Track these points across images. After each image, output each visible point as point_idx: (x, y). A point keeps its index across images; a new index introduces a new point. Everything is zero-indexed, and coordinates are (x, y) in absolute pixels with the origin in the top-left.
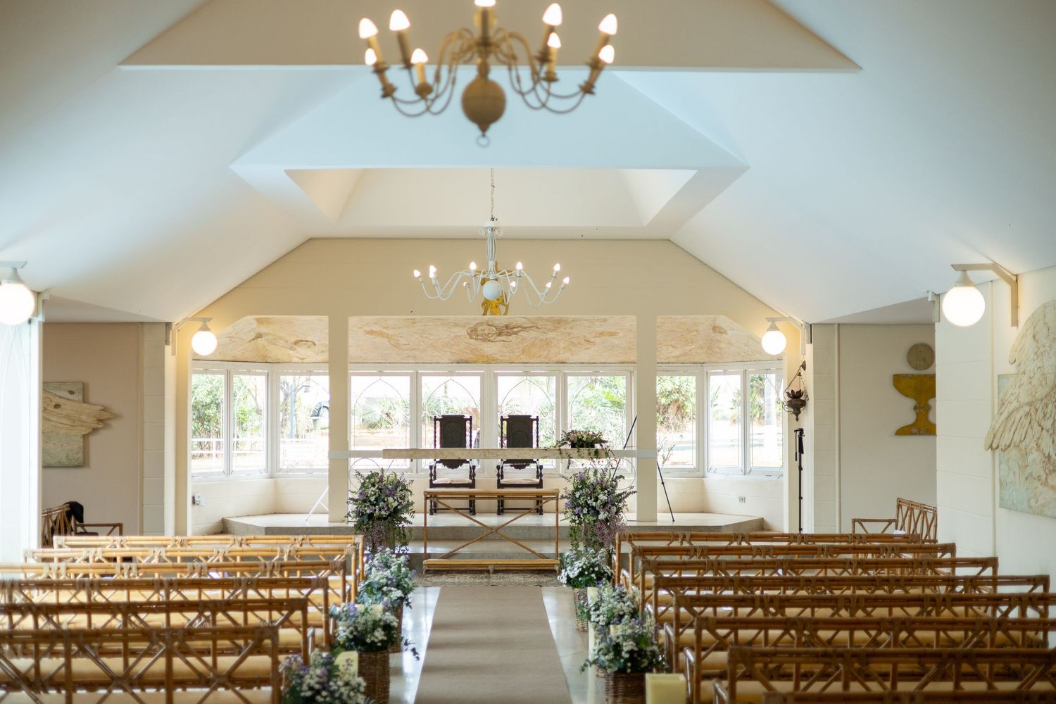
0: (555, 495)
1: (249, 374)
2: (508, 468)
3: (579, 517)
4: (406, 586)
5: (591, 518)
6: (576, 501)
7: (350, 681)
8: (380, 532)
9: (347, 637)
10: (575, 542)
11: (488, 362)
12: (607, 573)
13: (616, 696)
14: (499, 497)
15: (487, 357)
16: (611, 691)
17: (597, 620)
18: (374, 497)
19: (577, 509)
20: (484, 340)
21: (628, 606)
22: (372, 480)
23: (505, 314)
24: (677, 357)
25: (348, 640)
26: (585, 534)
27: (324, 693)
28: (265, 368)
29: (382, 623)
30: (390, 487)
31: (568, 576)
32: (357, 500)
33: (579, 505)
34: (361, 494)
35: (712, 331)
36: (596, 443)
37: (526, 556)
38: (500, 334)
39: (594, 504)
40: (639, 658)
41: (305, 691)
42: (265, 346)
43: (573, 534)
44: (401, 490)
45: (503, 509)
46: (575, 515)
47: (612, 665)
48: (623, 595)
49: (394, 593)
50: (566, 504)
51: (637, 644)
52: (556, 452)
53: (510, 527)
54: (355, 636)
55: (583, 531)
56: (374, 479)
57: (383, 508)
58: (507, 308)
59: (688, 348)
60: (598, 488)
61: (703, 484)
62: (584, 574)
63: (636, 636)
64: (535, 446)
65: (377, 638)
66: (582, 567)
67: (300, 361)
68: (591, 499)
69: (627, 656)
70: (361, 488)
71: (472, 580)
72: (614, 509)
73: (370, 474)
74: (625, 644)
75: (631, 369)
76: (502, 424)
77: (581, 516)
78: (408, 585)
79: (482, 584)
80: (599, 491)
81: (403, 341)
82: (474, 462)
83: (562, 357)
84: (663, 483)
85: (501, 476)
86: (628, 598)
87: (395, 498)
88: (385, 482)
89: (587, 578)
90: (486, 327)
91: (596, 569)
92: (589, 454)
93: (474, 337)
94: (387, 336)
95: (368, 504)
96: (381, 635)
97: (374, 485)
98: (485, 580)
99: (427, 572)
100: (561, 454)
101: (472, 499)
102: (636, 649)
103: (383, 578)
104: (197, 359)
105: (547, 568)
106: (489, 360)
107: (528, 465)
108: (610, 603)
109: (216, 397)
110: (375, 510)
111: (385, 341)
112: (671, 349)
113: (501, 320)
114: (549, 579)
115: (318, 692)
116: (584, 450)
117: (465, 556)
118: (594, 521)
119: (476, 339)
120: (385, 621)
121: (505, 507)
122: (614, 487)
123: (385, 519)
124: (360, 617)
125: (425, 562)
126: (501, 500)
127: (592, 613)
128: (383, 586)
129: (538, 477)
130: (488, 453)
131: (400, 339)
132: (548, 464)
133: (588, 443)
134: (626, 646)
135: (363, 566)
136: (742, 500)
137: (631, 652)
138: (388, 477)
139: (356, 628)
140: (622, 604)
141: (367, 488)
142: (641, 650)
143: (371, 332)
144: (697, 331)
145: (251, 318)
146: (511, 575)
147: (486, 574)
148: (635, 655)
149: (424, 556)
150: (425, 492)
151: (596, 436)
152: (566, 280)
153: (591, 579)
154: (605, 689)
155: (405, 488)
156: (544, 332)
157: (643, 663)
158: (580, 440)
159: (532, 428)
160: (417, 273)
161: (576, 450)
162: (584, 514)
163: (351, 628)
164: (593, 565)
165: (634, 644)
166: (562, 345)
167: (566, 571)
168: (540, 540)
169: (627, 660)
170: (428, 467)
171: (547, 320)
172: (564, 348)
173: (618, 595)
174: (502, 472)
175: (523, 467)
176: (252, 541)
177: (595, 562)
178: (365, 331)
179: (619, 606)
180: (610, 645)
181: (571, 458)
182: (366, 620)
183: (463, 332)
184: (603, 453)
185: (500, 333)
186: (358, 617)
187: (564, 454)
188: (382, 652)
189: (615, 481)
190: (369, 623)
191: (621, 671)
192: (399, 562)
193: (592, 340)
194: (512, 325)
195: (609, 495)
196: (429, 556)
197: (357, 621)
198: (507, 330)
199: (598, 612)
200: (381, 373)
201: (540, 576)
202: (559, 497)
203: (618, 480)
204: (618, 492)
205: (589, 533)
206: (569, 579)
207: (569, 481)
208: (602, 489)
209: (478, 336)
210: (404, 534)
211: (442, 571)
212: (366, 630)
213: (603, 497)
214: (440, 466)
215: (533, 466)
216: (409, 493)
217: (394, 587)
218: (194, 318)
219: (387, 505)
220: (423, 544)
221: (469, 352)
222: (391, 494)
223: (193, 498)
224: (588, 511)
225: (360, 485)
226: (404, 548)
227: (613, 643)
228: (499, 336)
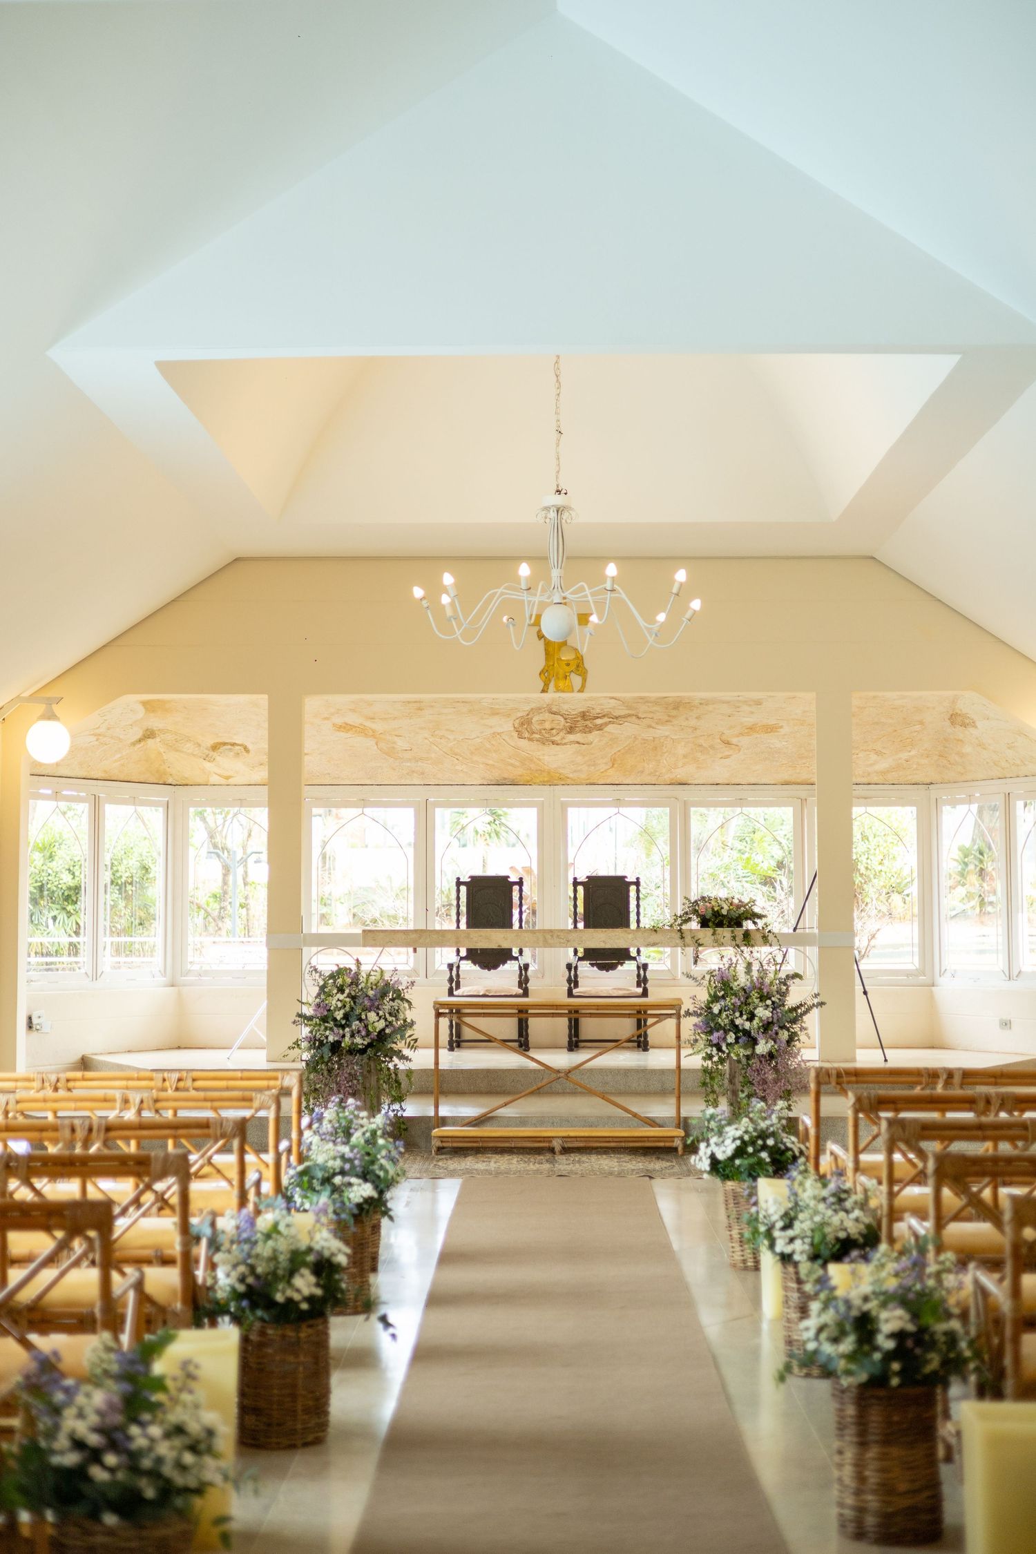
0: (674, 1010)
1: (134, 804)
2: (585, 968)
3: (719, 1049)
4: (382, 1174)
5: (742, 1052)
6: (713, 1020)
7: (184, 1422)
8: (352, 1076)
9: (234, 1290)
10: (711, 1097)
11: (551, 784)
12: (791, 1149)
13: (863, 1444)
14: (570, 1012)
15: (549, 773)
16: (851, 1431)
17: (788, 1250)
18: (342, 1012)
19: (716, 1035)
20: (543, 741)
21: (857, 1220)
22: (340, 981)
23: (581, 691)
24: (883, 773)
25: (237, 1296)
26: (731, 1081)
27: (111, 1459)
28: (162, 795)
29: (311, 1258)
30: (371, 993)
31: (713, 1157)
32: (310, 1018)
33: (718, 1028)
34: (318, 1005)
35: (948, 723)
36: (747, 919)
37: (622, 1122)
38: (571, 730)
39: (747, 1025)
40: (918, 1351)
41: (62, 1453)
42: (160, 753)
43: (707, 1083)
44: (393, 1000)
45: (577, 1042)
46: (712, 1046)
47: (853, 1367)
48: (843, 1196)
49: (355, 1188)
50: (695, 1025)
51: (915, 1316)
52: (673, 935)
53: (591, 1070)
54: (249, 1286)
55: (727, 1076)
56: (343, 980)
57: (359, 1032)
58: (584, 680)
59: (905, 755)
60: (755, 995)
61: (932, 997)
62: (746, 1153)
63: (911, 1296)
64: (633, 926)
65: (298, 1291)
66: (741, 1138)
67: (223, 781)
68: (741, 1015)
69: (890, 1345)
70: (318, 995)
71: (522, 1166)
72: (784, 1035)
73: (335, 968)
74: (884, 1315)
75: (803, 795)
76: (575, 891)
77: (724, 1048)
78: (386, 1172)
79: (541, 1173)
80: (757, 1001)
81: (401, 744)
82: (526, 958)
83: (680, 774)
84: (865, 993)
85: (573, 982)
86: (856, 1203)
87: (381, 1013)
88: (363, 985)
89: (752, 1160)
90: (547, 716)
91: (770, 1142)
92: (734, 938)
93: (527, 735)
94: (374, 735)
95: (331, 1024)
96: (309, 1286)
97: (341, 990)
98: (546, 1166)
99: (440, 1150)
100: (682, 938)
101: (523, 1017)
102: (911, 1327)
103: (335, 1158)
104: (40, 773)
105: (662, 1144)
106: (553, 780)
107: (622, 964)
108: (816, 1212)
109: (118, 875)
110: (344, 1036)
111: (370, 743)
112: (874, 757)
113: (574, 701)
114: (665, 1164)
115: (95, 1455)
116: (725, 932)
117: (509, 1121)
118: (748, 1057)
119: (530, 739)
120: (320, 1253)
121: (582, 1037)
122: (784, 995)
123: (362, 1052)
124: (260, 1244)
125: (435, 1132)
126: (574, 1018)
127: (776, 1233)
128: (334, 1174)
129: (638, 985)
130: (550, 938)
131: (396, 739)
132: (659, 959)
133: (731, 920)
134: (887, 1321)
135: (300, 1133)
136: (1006, 1024)
137: (899, 1336)
138: (369, 975)
139: (252, 1269)
140: (842, 1214)
141: (329, 995)
142: (922, 1330)
143: (346, 727)
144: (921, 723)
145: (133, 699)
146: (594, 1158)
147: (548, 1156)
148: (910, 1343)
149: (433, 1122)
150: (436, 1003)
151: (744, 907)
152: (696, 605)
153: (760, 1162)
154: (835, 1425)
155: (399, 996)
156: (650, 726)
157: (927, 1362)
158: (717, 914)
159: (628, 896)
160: (418, 592)
161: (709, 931)
162: (728, 1045)
163: (242, 1269)
164: (763, 1135)
165: (907, 1316)
166: (681, 750)
167: (708, 1145)
168: (646, 1093)
169: (889, 1356)
170: (445, 968)
171: (657, 702)
172: (685, 756)
173: (834, 1195)
174: (576, 976)
175: (611, 967)
176: (78, 1084)
177: (768, 1128)
178: (334, 725)
179: (836, 1220)
180: (846, 1317)
181: (700, 945)
182: (275, 1251)
183: (507, 726)
184: (758, 937)
185: (571, 728)
186: (256, 1243)
187: (688, 939)
188: (311, 1322)
189: (785, 984)
190: (282, 1258)
191: (878, 1381)
192: (374, 1126)
193: (734, 740)
194: (594, 713)
195: (774, 1009)
196: (443, 1121)
197: (254, 1252)
198: (583, 722)
199: (790, 1233)
200: (364, 803)
201: (648, 1158)
202: (682, 1012)
203: (790, 982)
204: (791, 1001)
205: (739, 1079)
206: (714, 1162)
207: (700, 985)
208: (763, 998)
209: (533, 733)
210: (397, 1081)
211: (467, 1149)
212: (274, 1273)
213: (763, 1013)
214: (467, 966)
215: (630, 966)
216: (406, 1005)
217: (357, 1176)
218: (33, 698)
219: (366, 1026)
220: (432, 1101)
221: (517, 764)
222: (372, 1005)
223: (30, 1018)
224: (737, 1039)
225: (317, 990)
226: (396, 1106)
227: (855, 1313)
228: (569, 733)
